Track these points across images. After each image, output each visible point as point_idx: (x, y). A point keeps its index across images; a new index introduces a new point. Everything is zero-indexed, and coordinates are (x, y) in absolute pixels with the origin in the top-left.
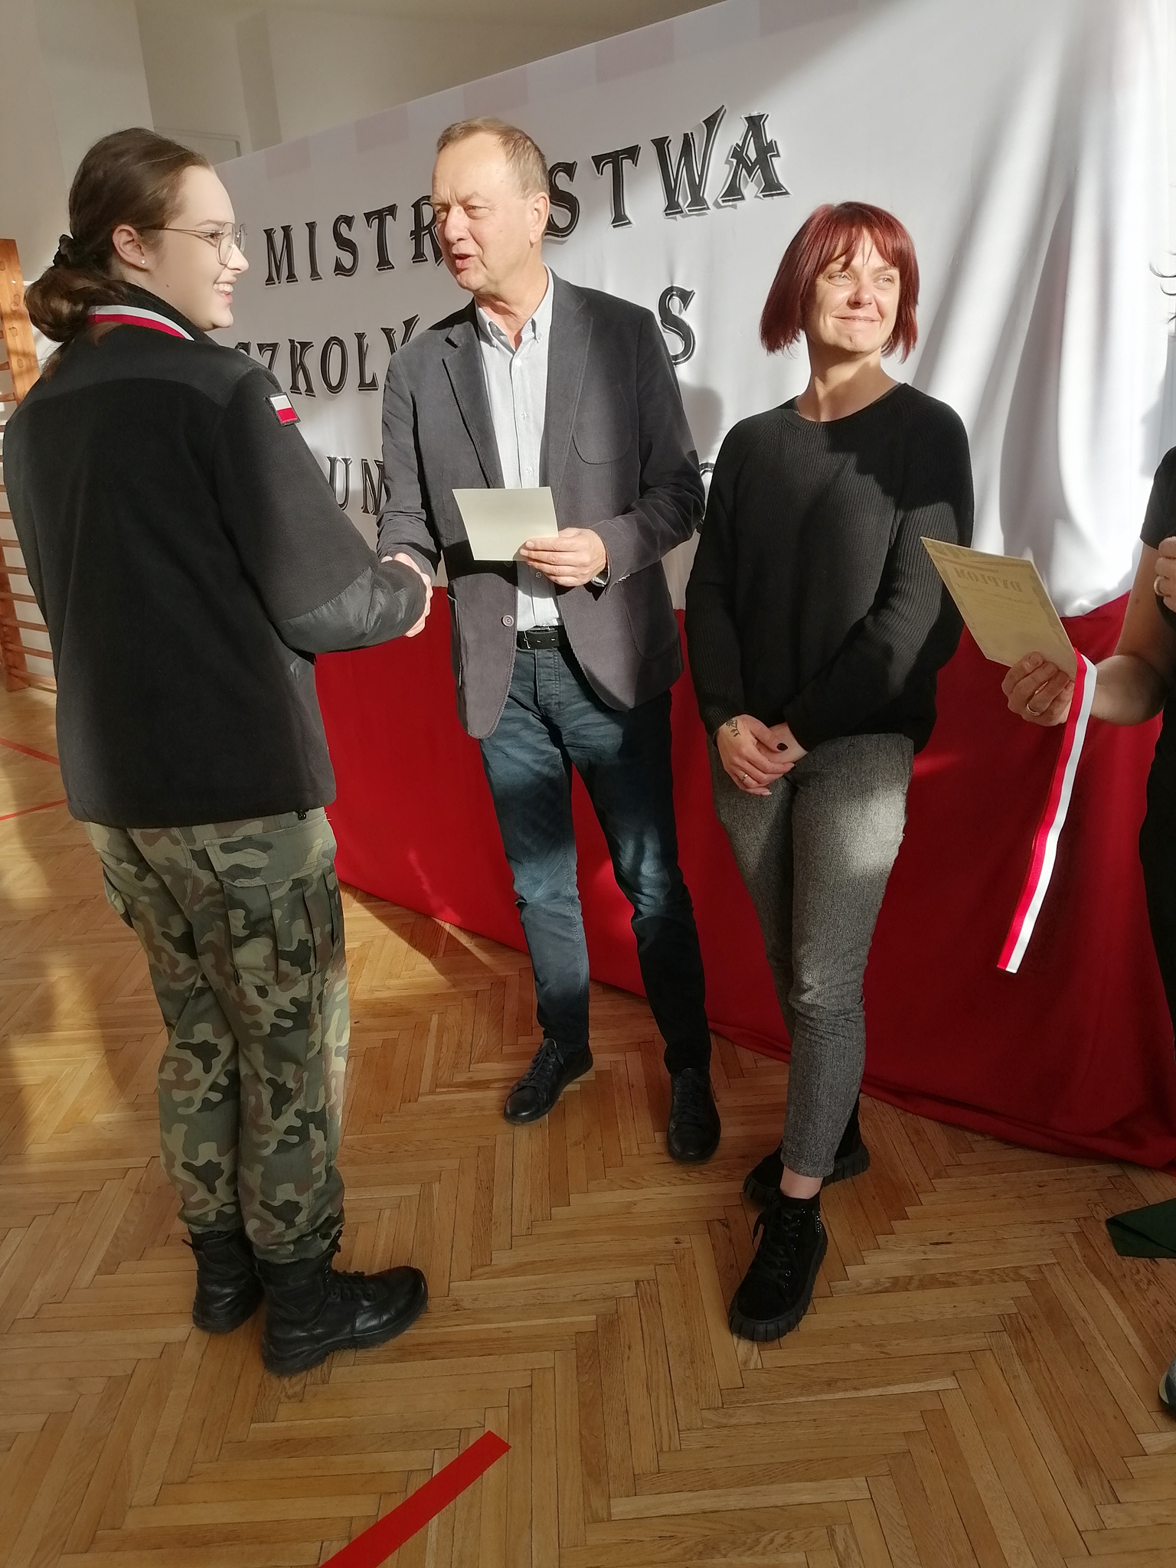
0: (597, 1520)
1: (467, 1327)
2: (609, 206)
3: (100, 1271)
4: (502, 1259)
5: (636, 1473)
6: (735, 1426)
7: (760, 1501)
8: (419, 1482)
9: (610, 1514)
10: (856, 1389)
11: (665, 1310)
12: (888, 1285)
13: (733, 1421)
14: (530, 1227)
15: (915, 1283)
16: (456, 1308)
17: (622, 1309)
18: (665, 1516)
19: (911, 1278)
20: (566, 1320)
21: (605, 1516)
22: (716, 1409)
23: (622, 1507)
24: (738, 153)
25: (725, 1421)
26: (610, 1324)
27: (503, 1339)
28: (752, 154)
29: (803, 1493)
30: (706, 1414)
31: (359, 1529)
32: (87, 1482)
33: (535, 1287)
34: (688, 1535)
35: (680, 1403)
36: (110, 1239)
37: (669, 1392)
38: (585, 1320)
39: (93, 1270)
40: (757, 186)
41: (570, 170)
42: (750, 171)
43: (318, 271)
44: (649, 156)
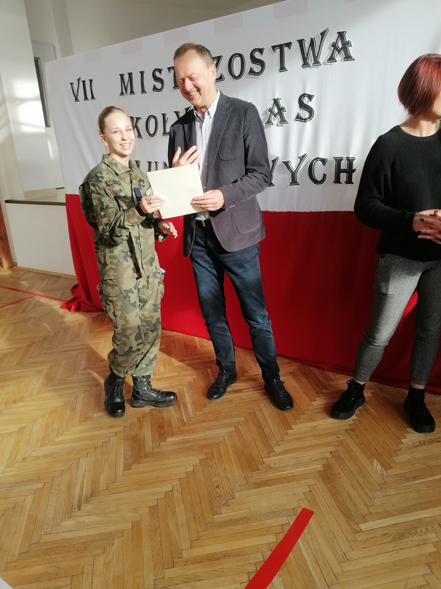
0: (358, 532)
1: (277, 474)
2: (278, 64)
3: (124, 469)
4: (277, 449)
5: (363, 515)
6: (389, 495)
7: (411, 519)
8: (287, 528)
9: (361, 530)
10: (424, 478)
11: (345, 460)
12: (418, 444)
13: (388, 494)
14: (282, 437)
15: (427, 443)
16: (269, 467)
17: (330, 462)
18: (380, 528)
19: (425, 441)
20: (311, 467)
21: (360, 530)
22: (380, 491)
23: (364, 526)
24: (334, 45)
25: (385, 494)
26: (328, 467)
27: (292, 476)
28: (340, 45)
29: (424, 514)
30: (377, 492)
31: (273, 546)
32: (160, 543)
33: (294, 458)
34: (392, 533)
35: (366, 490)
36: (123, 457)
37: (361, 487)
38: (319, 467)
39: (122, 470)
40: (342, 57)
41: (261, 51)
42: (339, 52)
43: (145, 90)
44: (296, 46)
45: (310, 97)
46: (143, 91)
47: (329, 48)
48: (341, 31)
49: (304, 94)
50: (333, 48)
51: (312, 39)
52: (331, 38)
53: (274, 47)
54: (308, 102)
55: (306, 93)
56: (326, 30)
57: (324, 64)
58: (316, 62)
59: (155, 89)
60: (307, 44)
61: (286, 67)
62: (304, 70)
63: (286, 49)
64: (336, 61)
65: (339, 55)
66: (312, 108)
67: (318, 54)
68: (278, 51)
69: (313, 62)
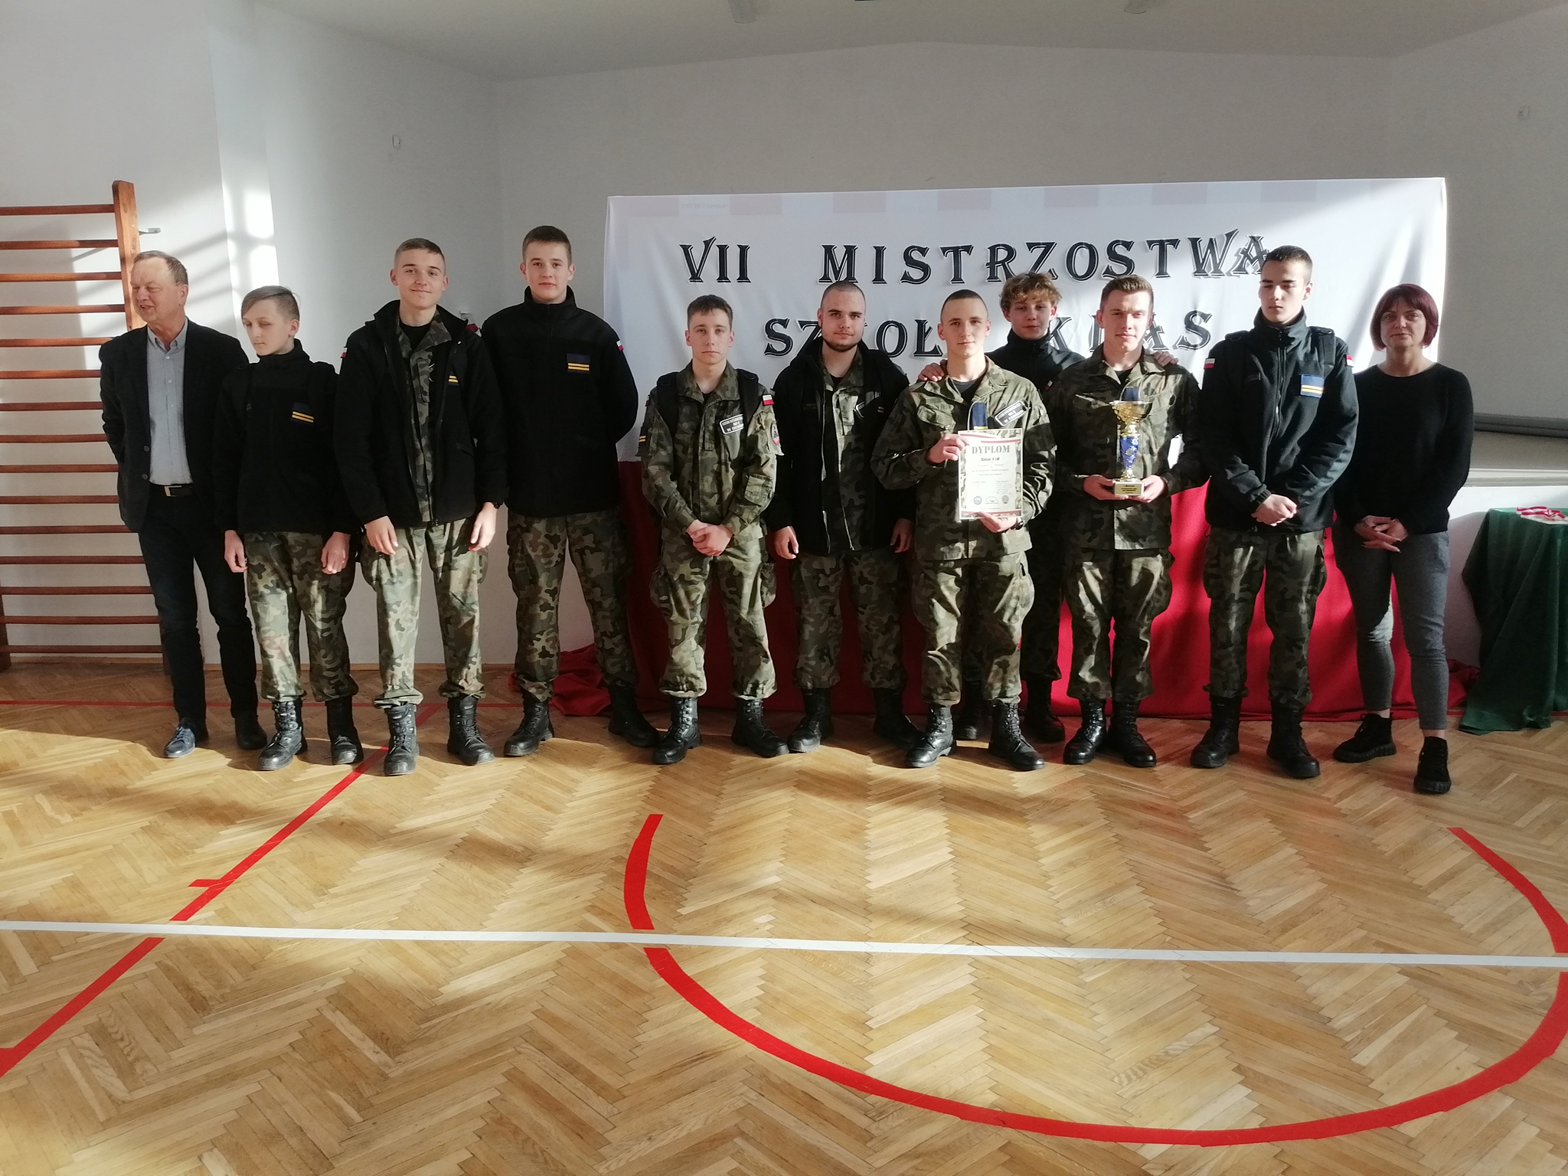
0: (1522, 829)
2: (1154, 267)
5: (1503, 819)
24: (1246, 253)
28: (1254, 253)
40: (1255, 269)
41: (1128, 245)
42: (1252, 262)
43: (884, 278)
44: (1185, 246)
45: (1205, 317)
46: (879, 278)
47: (1237, 255)
48: (1255, 235)
49: (1195, 312)
50: (1242, 256)
51: (1211, 239)
52: (1240, 243)
53: (1150, 243)
54: (1200, 323)
55: (1197, 310)
56: (1234, 232)
57: (1229, 274)
58: (1217, 271)
59: (906, 278)
60: (1203, 245)
61: (1168, 272)
62: (1196, 279)
63: (1169, 248)
64: (1247, 273)
65: (1251, 266)
66: (1207, 332)
67: (1220, 260)
68: (1156, 248)
69: (1213, 270)
